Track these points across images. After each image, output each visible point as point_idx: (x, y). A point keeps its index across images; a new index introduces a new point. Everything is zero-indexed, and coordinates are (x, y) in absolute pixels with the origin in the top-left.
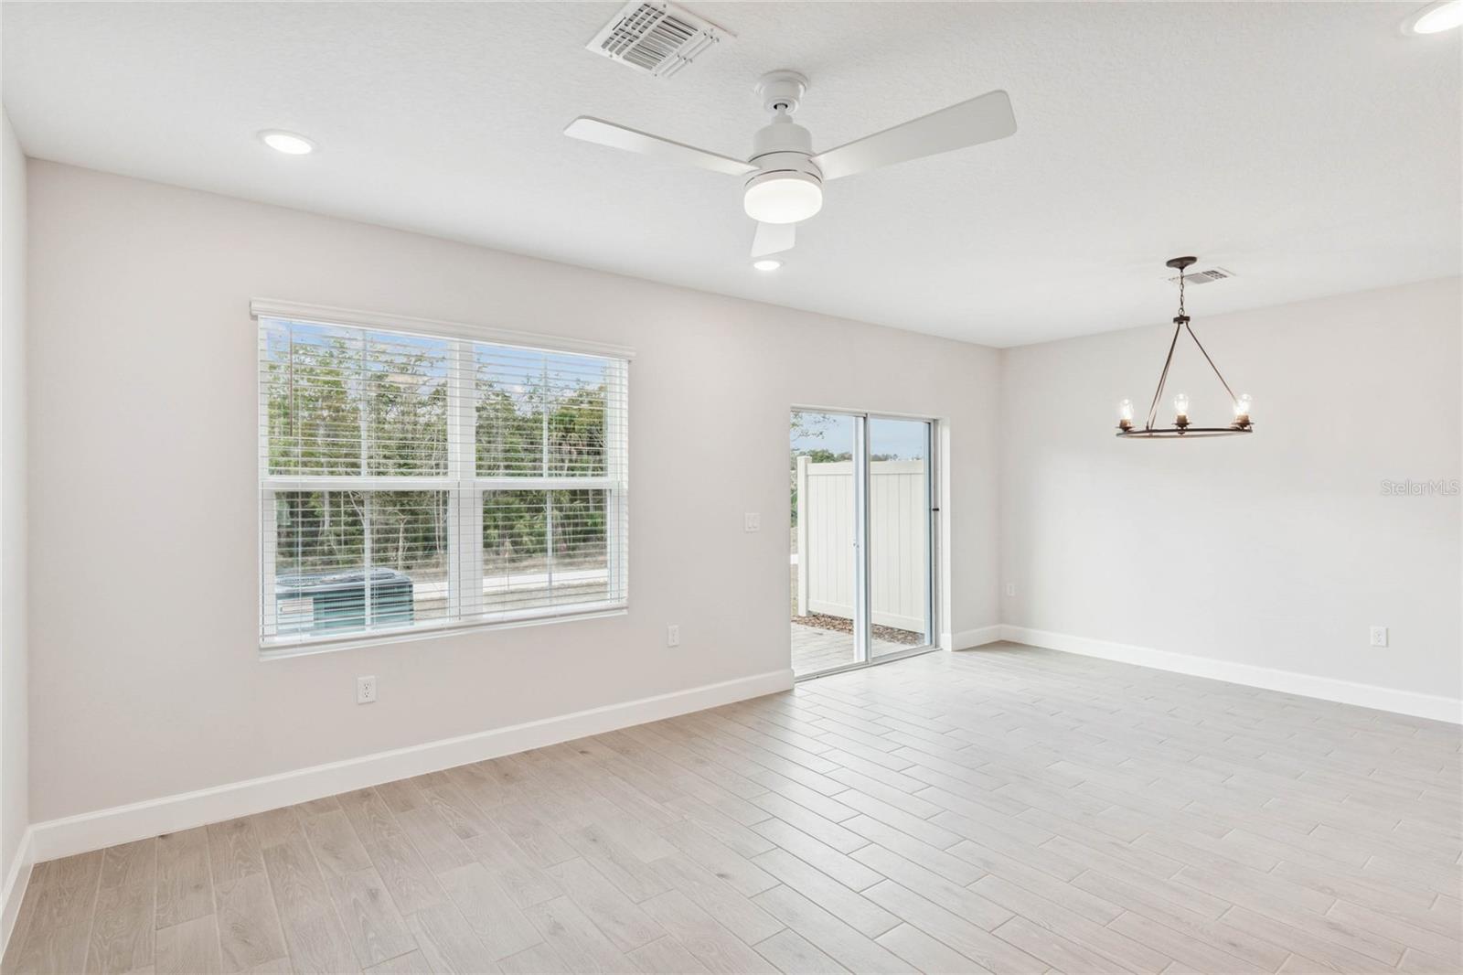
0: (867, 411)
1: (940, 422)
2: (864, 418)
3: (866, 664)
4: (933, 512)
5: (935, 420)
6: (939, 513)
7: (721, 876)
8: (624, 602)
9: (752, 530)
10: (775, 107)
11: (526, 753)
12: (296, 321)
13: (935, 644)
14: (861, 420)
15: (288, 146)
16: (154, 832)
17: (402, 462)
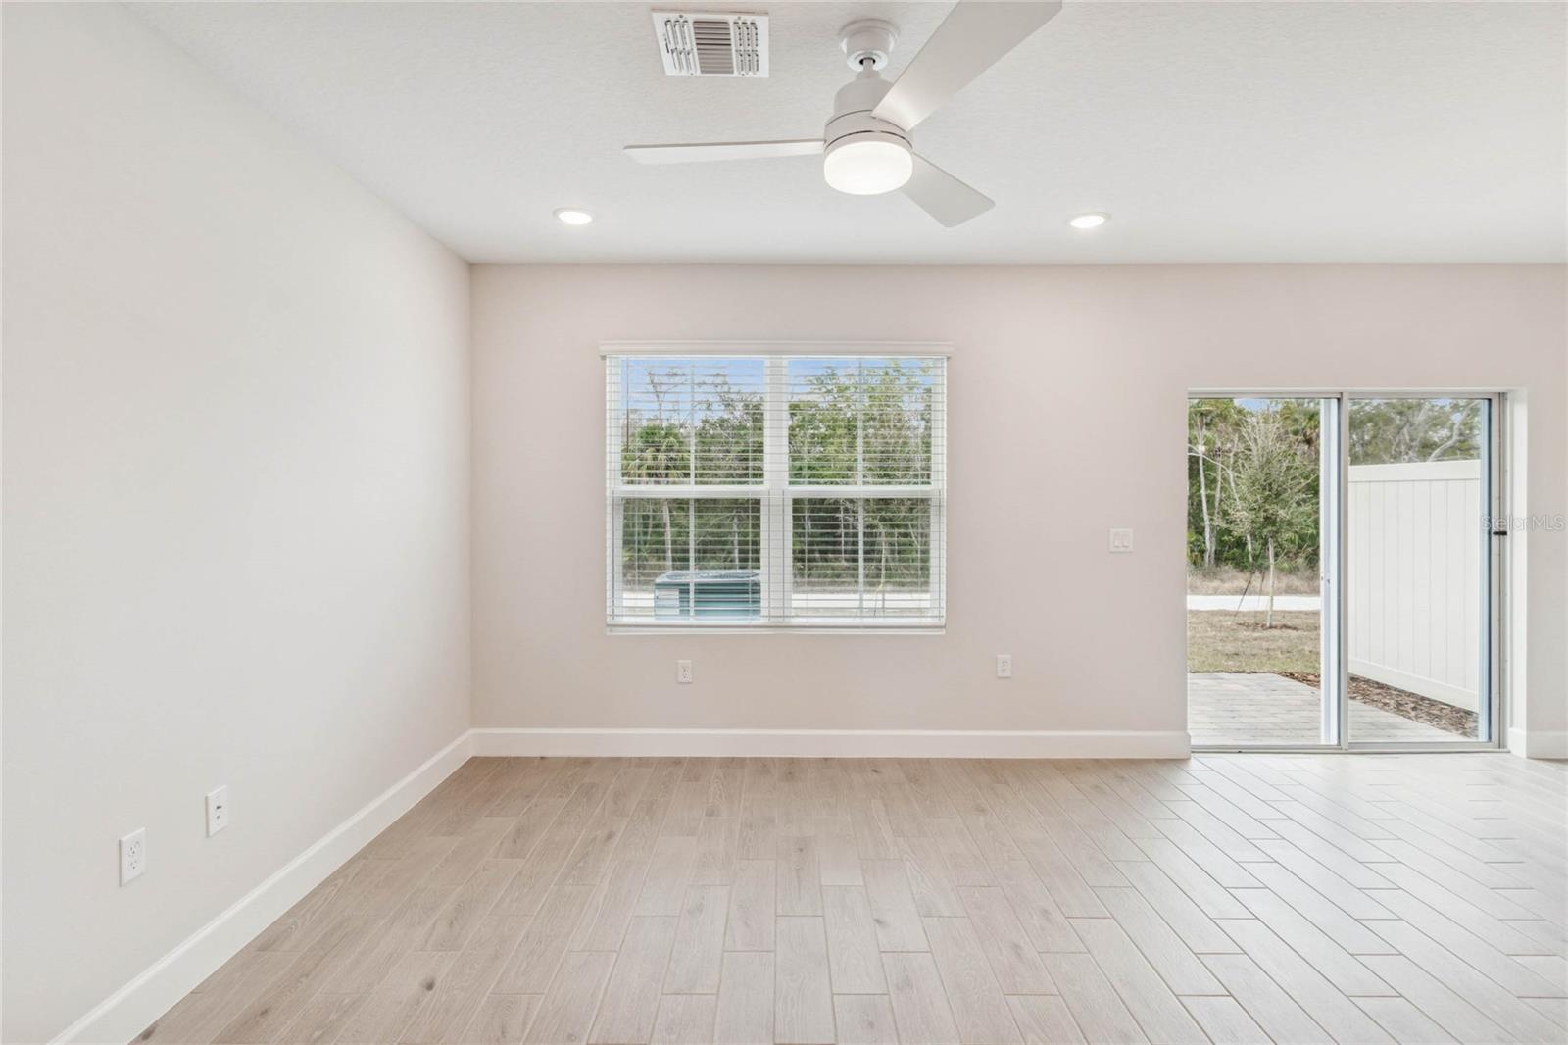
0: (1340, 389)
1: (1509, 396)
2: (1339, 399)
3: (1337, 750)
4: (1494, 539)
5: (1502, 396)
6: (1508, 537)
7: (878, 921)
8: (942, 621)
9: (1122, 549)
10: (862, 62)
11: (826, 759)
12: (632, 357)
13: (1499, 742)
14: (1334, 403)
15: (575, 219)
16: (535, 753)
17: (882, 473)
